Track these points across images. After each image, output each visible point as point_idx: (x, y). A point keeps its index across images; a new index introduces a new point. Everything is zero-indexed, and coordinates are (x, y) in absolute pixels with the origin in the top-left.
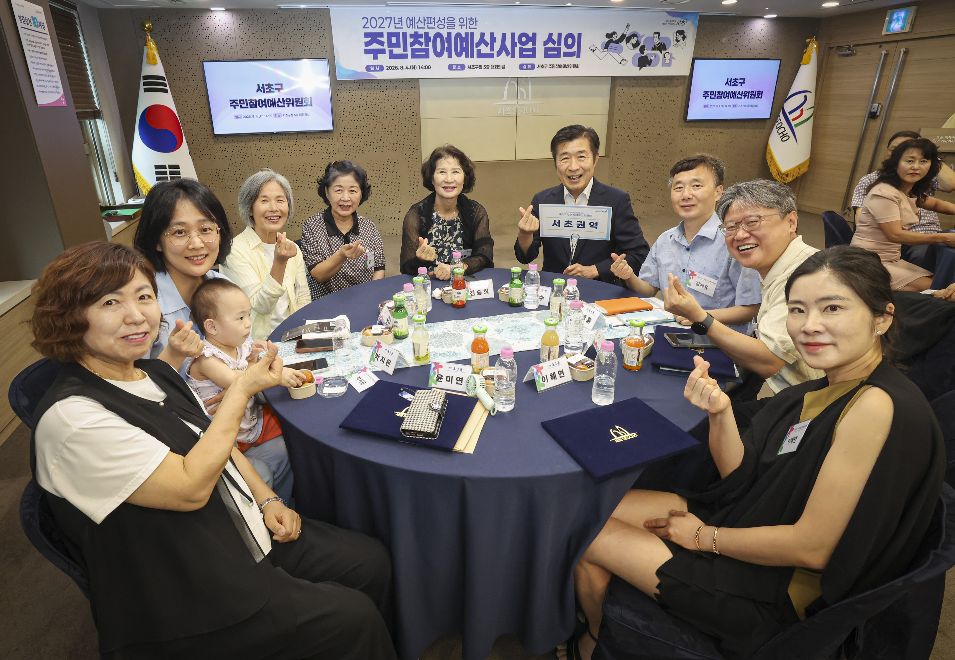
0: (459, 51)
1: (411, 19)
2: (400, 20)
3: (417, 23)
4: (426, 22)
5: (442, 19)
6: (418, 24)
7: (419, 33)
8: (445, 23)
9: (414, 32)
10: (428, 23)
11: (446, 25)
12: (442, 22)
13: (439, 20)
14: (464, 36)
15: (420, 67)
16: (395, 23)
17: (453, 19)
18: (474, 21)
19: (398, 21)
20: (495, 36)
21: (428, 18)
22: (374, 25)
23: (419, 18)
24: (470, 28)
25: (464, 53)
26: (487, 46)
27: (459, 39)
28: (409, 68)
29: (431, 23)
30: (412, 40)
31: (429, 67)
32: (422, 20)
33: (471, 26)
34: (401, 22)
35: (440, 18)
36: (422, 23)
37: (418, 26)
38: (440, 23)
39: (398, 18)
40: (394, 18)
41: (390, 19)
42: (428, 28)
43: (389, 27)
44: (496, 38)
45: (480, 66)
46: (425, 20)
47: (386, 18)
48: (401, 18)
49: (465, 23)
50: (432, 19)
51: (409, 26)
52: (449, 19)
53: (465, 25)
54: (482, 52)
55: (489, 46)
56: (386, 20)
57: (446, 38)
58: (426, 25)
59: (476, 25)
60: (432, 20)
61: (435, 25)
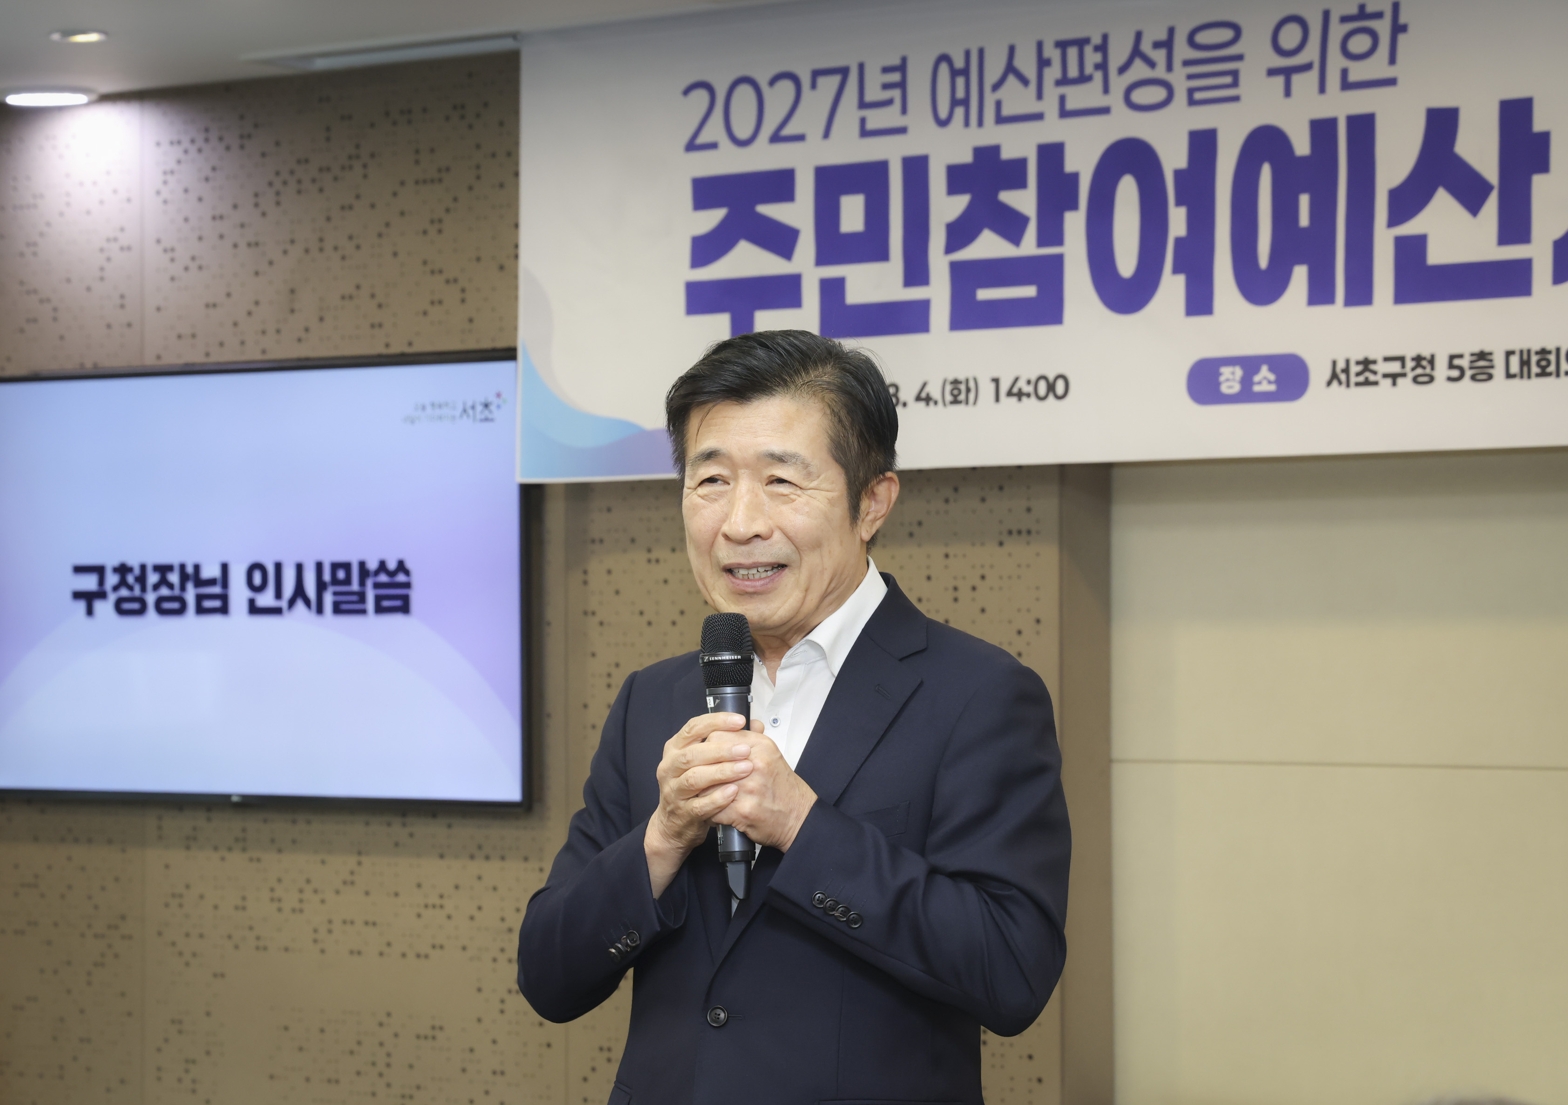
0: (1263, 261)
1: (959, 63)
2: (896, 77)
3: (996, 87)
4: (1053, 73)
5: (1157, 45)
6: (1000, 94)
7: (1006, 154)
8: (1169, 68)
9: (979, 152)
10: (1064, 81)
11: (1179, 79)
12: (1152, 64)
13: (1136, 52)
14: (1302, 146)
15: (1004, 388)
16: (863, 105)
17: (1227, 34)
18: (1383, 27)
19: (886, 86)
20: (1539, 125)
21: (1062, 45)
22: (743, 131)
23: (1012, 50)
24: (1346, 85)
25: (1300, 275)
26: (1473, 206)
27: (1266, 173)
28: (936, 394)
29: (1083, 79)
30: (961, 203)
31: (1060, 387)
32: (1027, 64)
33: (1359, 71)
34: (896, 94)
35: (1139, 36)
36: (1025, 82)
37: (998, 104)
38: (1139, 70)
39: (886, 70)
40: (861, 67)
41: (836, 80)
42: (1064, 113)
43: (827, 134)
44: (1545, 138)
45: (1418, 359)
46: (1043, 63)
47: (816, 74)
48: (902, 68)
49: (1311, 53)
50: (1088, 50)
51: (943, 114)
52: (1201, 38)
53: (1307, 67)
54: (1436, 256)
55: (1491, 206)
56: (814, 86)
57: (1178, 173)
58: (1052, 93)
59: (1392, 60)
60: (1092, 58)
61: (1106, 90)
